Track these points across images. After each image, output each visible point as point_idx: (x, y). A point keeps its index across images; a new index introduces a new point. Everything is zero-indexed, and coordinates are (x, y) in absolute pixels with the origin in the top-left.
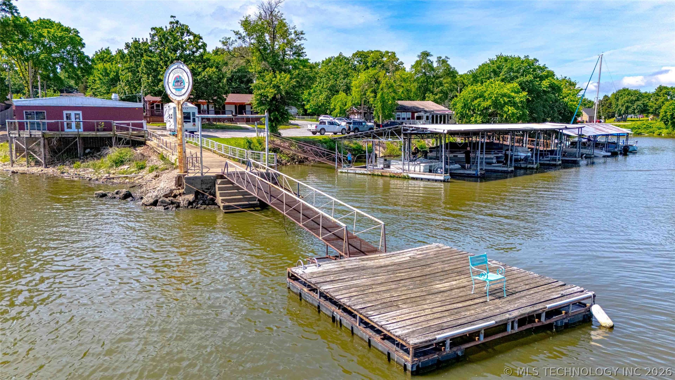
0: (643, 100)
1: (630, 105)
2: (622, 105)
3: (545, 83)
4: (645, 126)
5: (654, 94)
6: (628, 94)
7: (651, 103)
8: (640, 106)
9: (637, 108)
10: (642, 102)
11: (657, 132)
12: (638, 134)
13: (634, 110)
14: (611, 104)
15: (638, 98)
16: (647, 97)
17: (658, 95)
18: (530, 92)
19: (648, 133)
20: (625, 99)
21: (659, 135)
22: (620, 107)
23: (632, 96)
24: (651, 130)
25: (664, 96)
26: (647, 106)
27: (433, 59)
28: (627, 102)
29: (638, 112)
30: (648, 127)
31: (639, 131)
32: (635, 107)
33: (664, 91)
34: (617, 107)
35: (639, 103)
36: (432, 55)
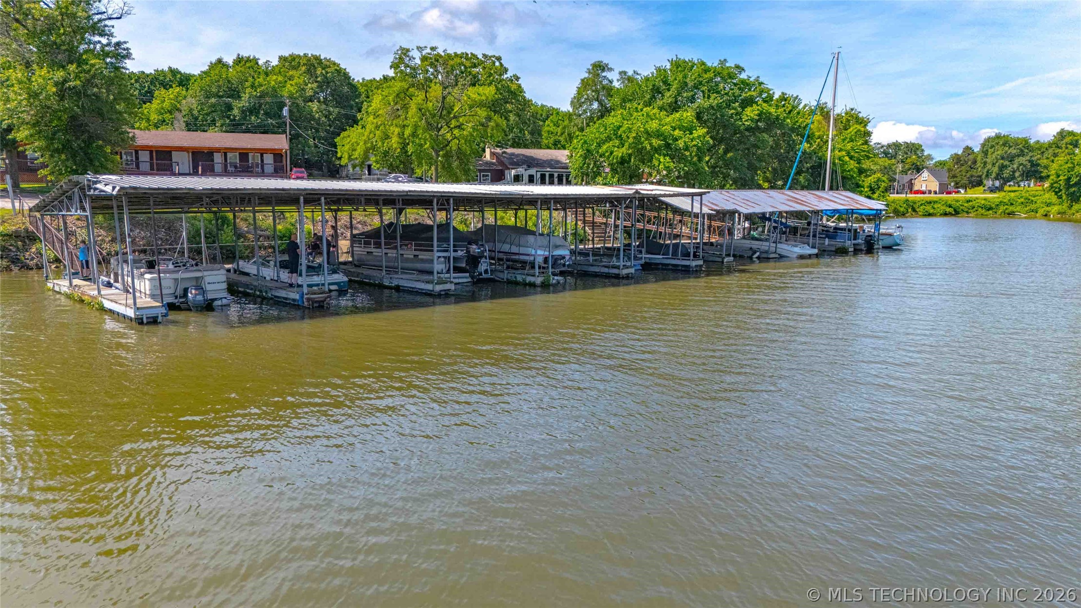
0: (1031, 154)
1: (1007, 163)
2: (994, 164)
3: (751, 112)
4: (1022, 200)
5: (1050, 145)
6: (1004, 145)
7: (1045, 161)
8: (1025, 166)
9: (1018, 168)
10: (1028, 158)
11: (1041, 211)
12: (1009, 214)
13: (1014, 172)
14: (975, 162)
15: (1022, 151)
16: (1039, 150)
17: (1058, 147)
18: (712, 129)
19: (1027, 212)
20: (999, 152)
21: (1046, 215)
22: (989, 166)
23: (1010, 147)
24: (1033, 206)
25: (1067, 148)
26: (1038, 165)
27: (613, 76)
28: (1003, 158)
29: (1022, 175)
30: (1028, 201)
31: (1011, 208)
32: (1015, 166)
33: (1068, 139)
34: (984, 167)
35: (1022, 160)
36: (611, 70)
